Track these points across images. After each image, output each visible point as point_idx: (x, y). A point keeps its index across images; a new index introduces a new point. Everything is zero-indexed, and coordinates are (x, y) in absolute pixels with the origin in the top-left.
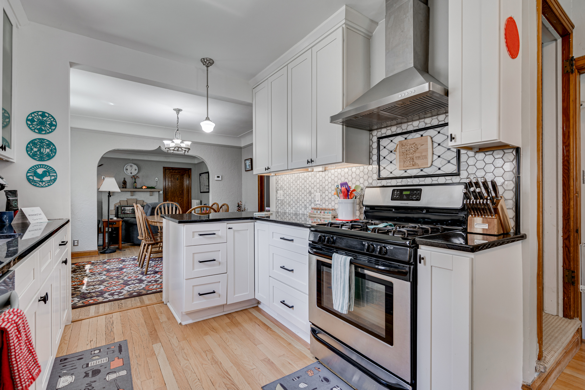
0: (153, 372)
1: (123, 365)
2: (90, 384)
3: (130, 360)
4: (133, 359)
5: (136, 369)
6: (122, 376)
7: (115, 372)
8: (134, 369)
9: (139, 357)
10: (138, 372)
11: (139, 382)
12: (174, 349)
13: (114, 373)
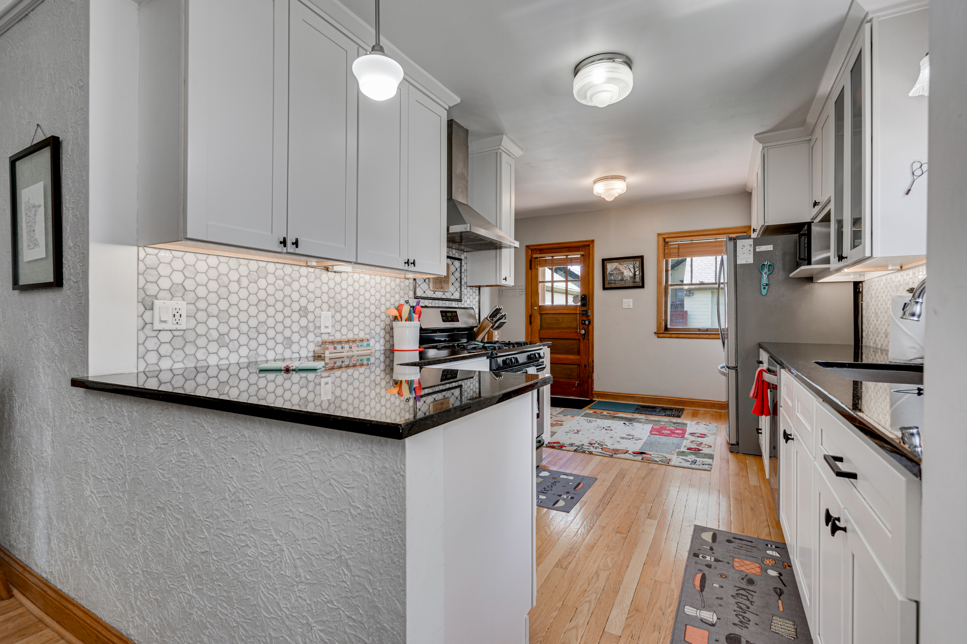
0: (649, 586)
1: (686, 625)
2: (741, 624)
3: (671, 630)
4: (667, 628)
5: (670, 605)
6: (692, 607)
7: (702, 620)
8: (672, 608)
9: (656, 624)
10: (668, 598)
11: (673, 585)
12: (597, 601)
13: (704, 620)
